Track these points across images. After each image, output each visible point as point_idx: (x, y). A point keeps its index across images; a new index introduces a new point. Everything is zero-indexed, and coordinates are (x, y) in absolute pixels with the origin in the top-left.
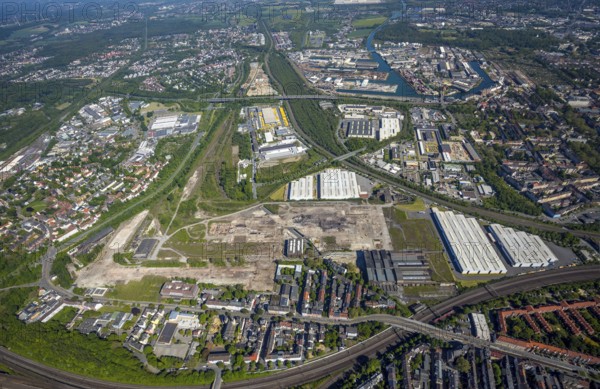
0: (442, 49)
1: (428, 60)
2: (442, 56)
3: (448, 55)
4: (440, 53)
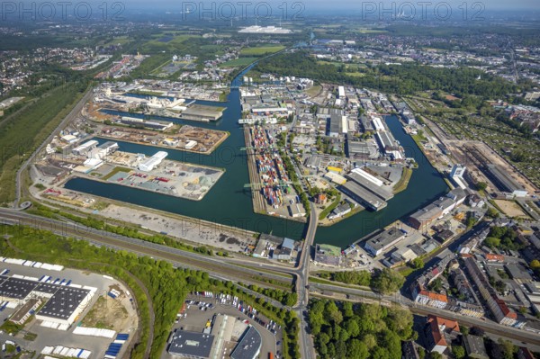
0: (342, 90)
1: (314, 110)
2: (338, 102)
3: (350, 100)
4: (338, 97)
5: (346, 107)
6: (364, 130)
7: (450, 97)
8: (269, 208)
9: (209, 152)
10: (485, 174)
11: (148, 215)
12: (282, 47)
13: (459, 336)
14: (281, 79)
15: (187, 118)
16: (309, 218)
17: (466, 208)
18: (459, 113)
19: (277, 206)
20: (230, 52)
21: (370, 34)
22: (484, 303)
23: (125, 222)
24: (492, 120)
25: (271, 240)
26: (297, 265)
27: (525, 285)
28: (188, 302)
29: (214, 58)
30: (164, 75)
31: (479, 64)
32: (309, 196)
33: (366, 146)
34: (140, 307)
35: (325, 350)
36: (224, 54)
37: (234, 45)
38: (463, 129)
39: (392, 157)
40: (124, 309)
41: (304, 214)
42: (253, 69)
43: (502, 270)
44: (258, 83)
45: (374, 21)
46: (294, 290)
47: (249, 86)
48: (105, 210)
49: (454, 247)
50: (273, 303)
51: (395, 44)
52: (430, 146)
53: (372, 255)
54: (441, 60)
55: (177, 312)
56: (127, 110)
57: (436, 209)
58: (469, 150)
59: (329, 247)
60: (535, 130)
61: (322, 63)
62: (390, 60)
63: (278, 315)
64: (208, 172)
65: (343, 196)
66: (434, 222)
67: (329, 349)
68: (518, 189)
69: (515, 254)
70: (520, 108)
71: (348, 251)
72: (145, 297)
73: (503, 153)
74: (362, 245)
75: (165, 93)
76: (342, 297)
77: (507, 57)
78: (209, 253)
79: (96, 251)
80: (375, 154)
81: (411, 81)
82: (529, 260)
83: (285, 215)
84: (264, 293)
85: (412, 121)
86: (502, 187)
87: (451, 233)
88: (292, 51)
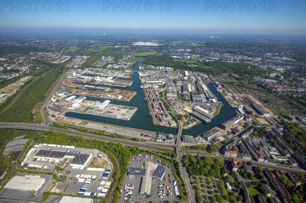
0: (187, 73)
1: (175, 81)
2: (186, 78)
3: (191, 77)
4: (185, 76)
5: (189, 80)
6: (199, 90)
7: (237, 76)
8: (160, 123)
9: (129, 100)
10: (252, 108)
11: (107, 126)
12: (155, 53)
13: (242, 166)
14: (157, 68)
15: (116, 85)
16: (178, 127)
17: (245, 122)
18: (240, 83)
19: (164, 122)
20: (130, 55)
21: (198, 46)
22: (252, 155)
23: (97, 130)
24: (255, 86)
25: (163, 135)
26: (175, 144)
27: (268, 148)
28: (132, 158)
29: (123, 58)
30: (100, 66)
31: (250, 61)
32: (177, 118)
33: (200, 97)
34: (112, 160)
35: (191, 172)
36: (127, 56)
37: (131, 51)
38: (242, 89)
39: (212, 101)
40: (106, 161)
41: (176, 125)
42: (143, 63)
43: (259, 143)
44: (147, 70)
45: (199, 40)
46: (175, 152)
47: (142, 71)
48: (87, 125)
49: (240, 136)
50: (167, 157)
51: (210, 51)
52: (228, 97)
53: (206, 139)
54: (232, 59)
55: (129, 162)
56: (85, 82)
57: (232, 122)
58: (245, 98)
59: (188, 136)
60: (274, 90)
61: (176, 60)
62: (208, 59)
63: (170, 162)
64: (130, 109)
65: (192, 118)
66: (232, 127)
67: (192, 171)
68: (266, 113)
69: (265, 138)
70: (268, 80)
71: (196, 138)
72: (114, 156)
73: (260, 99)
74: (202, 136)
75: (102, 75)
76: (195, 155)
77: (262, 57)
78: (138, 141)
79: (88, 140)
80: (205, 100)
81: (218, 68)
82: (269, 140)
83: (168, 126)
84: (163, 154)
85: (220, 86)
86: (259, 113)
87: (238, 131)
88: (161, 54)
